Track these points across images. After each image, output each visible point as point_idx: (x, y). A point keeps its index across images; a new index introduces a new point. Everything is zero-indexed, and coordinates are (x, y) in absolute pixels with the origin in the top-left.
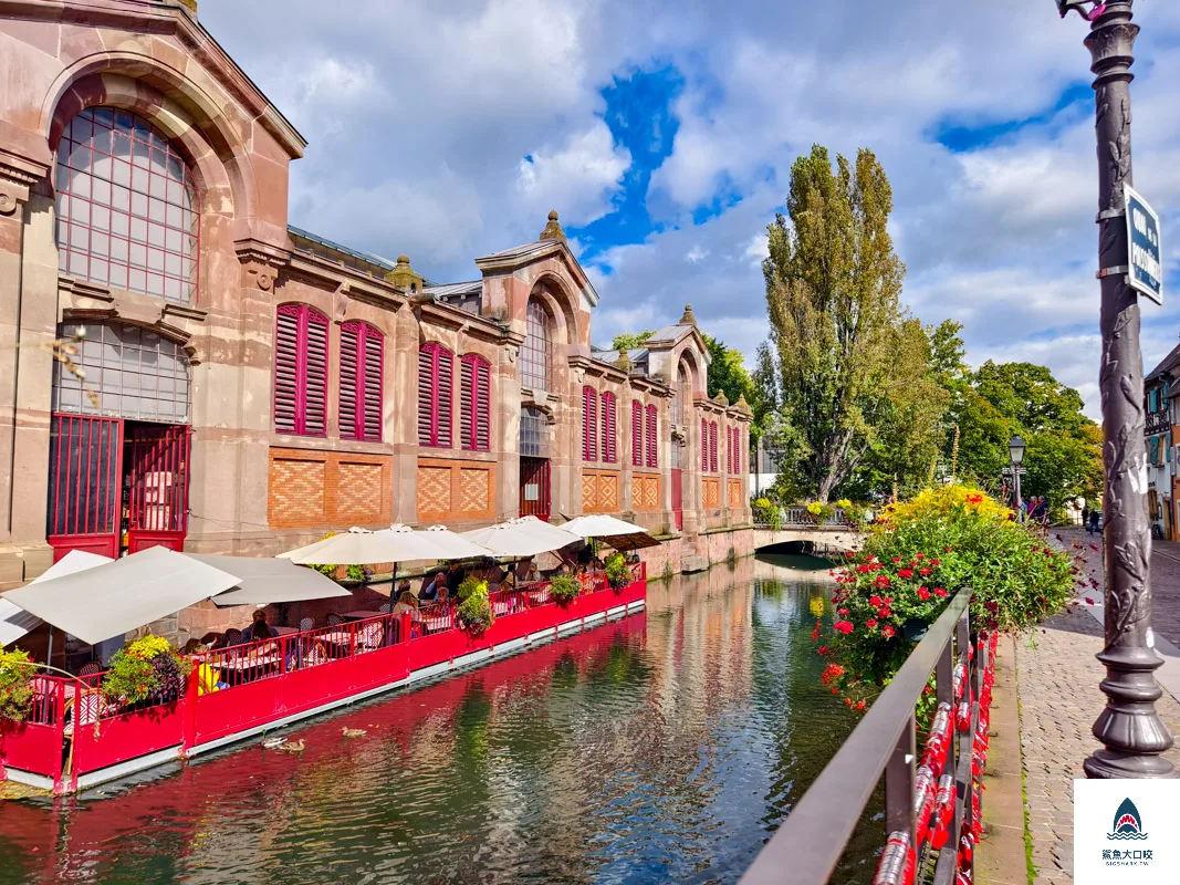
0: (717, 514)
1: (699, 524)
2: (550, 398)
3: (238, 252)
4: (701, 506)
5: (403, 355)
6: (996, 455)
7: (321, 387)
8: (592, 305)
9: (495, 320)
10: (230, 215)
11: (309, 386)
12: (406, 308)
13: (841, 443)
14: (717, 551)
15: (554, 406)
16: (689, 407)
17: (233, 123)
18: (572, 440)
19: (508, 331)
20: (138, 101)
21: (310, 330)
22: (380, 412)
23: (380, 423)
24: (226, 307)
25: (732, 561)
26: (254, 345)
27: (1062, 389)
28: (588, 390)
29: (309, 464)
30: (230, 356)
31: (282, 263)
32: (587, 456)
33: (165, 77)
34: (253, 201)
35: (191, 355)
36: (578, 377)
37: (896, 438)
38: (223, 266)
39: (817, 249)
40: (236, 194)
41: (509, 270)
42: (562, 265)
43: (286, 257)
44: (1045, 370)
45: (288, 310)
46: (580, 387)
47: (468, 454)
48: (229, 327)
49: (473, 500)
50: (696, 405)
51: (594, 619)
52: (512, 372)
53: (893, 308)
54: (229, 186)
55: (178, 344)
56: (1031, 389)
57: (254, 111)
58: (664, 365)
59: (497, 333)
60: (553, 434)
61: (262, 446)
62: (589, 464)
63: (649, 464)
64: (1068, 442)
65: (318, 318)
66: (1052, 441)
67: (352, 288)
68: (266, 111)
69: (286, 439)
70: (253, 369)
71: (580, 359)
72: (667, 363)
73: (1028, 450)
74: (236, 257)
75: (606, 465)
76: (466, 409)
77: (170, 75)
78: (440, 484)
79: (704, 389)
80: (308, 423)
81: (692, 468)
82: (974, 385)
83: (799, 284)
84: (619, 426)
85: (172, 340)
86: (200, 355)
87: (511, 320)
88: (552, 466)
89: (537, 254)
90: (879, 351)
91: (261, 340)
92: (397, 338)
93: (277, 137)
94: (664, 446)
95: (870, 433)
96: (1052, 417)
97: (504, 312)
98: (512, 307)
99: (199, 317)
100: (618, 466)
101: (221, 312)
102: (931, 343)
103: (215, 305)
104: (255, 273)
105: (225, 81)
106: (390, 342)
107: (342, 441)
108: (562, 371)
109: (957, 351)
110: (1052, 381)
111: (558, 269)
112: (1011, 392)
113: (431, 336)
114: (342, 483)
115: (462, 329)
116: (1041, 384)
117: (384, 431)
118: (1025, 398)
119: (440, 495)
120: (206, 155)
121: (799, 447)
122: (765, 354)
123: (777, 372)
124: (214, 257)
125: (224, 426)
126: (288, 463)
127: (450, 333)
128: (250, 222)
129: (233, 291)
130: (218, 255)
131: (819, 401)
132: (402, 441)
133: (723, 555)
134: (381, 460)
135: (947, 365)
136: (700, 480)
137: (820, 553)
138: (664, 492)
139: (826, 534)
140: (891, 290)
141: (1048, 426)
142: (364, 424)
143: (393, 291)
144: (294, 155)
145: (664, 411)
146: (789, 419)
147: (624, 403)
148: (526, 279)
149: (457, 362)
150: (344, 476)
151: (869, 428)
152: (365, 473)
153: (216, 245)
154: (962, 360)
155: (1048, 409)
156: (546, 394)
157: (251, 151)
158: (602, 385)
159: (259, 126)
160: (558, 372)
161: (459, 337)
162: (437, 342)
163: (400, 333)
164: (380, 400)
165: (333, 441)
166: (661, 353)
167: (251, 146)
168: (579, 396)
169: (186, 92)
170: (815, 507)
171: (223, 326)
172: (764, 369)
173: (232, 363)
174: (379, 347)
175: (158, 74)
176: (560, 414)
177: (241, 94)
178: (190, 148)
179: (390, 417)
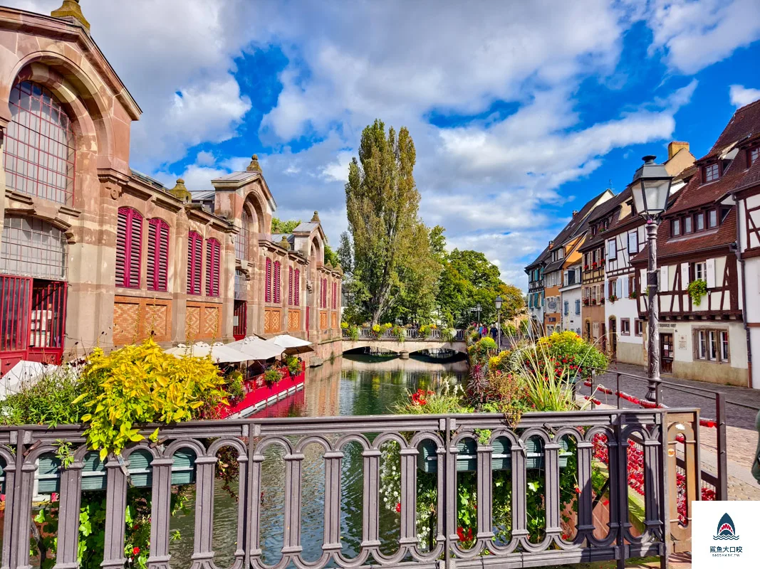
0: (326, 332)
1: (318, 338)
2: (250, 265)
3: (99, 175)
4: (319, 328)
5: (180, 239)
6: (460, 300)
7: (137, 258)
8: (273, 210)
9: (224, 218)
10: (95, 152)
11: (132, 258)
12: (183, 211)
13: (386, 292)
14: (326, 354)
15: (250, 269)
16: (314, 270)
17: (104, 98)
18: (260, 290)
19: (232, 225)
20: (49, 80)
21: (133, 223)
22: (166, 273)
23: (166, 280)
24: (92, 209)
25: (332, 359)
26: (108, 233)
27: (490, 265)
28: (268, 260)
29: (131, 305)
30: (94, 239)
31: (125, 184)
32: (267, 300)
33: (69, 68)
34: (112, 145)
35: (68, 238)
36: (264, 252)
37: (414, 289)
38: (90, 184)
39: (376, 182)
40: (100, 140)
41: (234, 189)
42: (259, 187)
43: (127, 180)
44: (481, 254)
45: (124, 211)
46: (265, 258)
47: (209, 299)
48: (93, 221)
49: (210, 326)
50: (318, 269)
51: (282, 394)
52: (233, 249)
53: (414, 218)
54: (95, 134)
55: (62, 231)
56: (476, 265)
57: (115, 91)
58: (304, 246)
59: (226, 226)
60: (249, 286)
61: (111, 295)
62: (268, 304)
63: (295, 304)
64: (493, 293)
65: (138, 216)
66: (486, 292)
67: (158, 199)
68: (122, 92)
69: (120, 290)
70: (107, 248)
71: (267, 242)
72: (305, 245)
73: (475, 297)
74: (98, 178)
75: (276, 305)
76: (209, 271)
77: (72, 67)
78: (194, 316)
79: (322, 260)
80: (131, 281)
81: (315, 306)
82: (449, 261)
83: (366, 200)
84: (282, 281)
85: (58, 228)
86: (76, 238)
87: (234, 218)
88: (247, 305)
89: (248, 180)
90: (406, 242)
91: (111, 230)
92: (177, 229)
93: (126, 107)
94: (303, 293)
95: (402, 286)
96: (486, 280)
97: (229, 214)
98: (235, 210)
99: (76, 215)
100: (281, 305)
101: (89, 212)
102: (429, 238)
103: (86, 208)
104: (110, 189)
105: (101, 72)
106: (173, 230)
107: (148, 292)
108: (255, 249)
109: (443, 243)
110: (485, 260)
111: (257, 189)
112: (467, 267)
113: (193, 227)
114: (147, 316)
115: (209, 223)
116: (480, 262)
117: (168, 284)
118: (473, 269)
119: (194, 323)
120: (84, 115)
121: (364, 293)
122: (345, 239)
123: (352, 250)
124: (86, 178)
125: (90, 282)
126: (120, 305)
127: (202, 226)
128: (110, 159)
129: (96, 199)
130: (88, 176)
131: (375, 268)
132: (179, 291)
133: (328, 356)
134: (166, 302)
135: (437, 250)
136: (319, 313)
137: (374, 353)
138: (303, 321)
139: (382, 342)
140: (413, 208)
141: (483, 284)
142: (158, 282)
143: (178, 201)
144: (134, 118)
145: (303, 273)
146: (359, 277)
147: (285, 267)
148: (242, 194)
149: (205, 243)
150: (148, 312)
151: (402, 284)
152: (159, 310)
153: (87, 171)
154: (445, 248)
155: (484, 275)
156: (247, 262)
157: (112, 115)
158: (275, 257)
159: (117, 100)
160: (253, 248)
161: (206, 228)
162: (195, 231)
163: (179, 225)
164: (167, 267)
165: (143, 291)
166: (302, 239)
167: (112, 111)
168: (264, 263)
169: (80, 77)
170: (376, 327)
171: (90, 220)
172: (345, 247)
173: (94, 243)
174: (166, 234)
175: (65, 66)
176: (254, 274)
177: (110, 81)
178: (75, 110)
179: (172, 276)
